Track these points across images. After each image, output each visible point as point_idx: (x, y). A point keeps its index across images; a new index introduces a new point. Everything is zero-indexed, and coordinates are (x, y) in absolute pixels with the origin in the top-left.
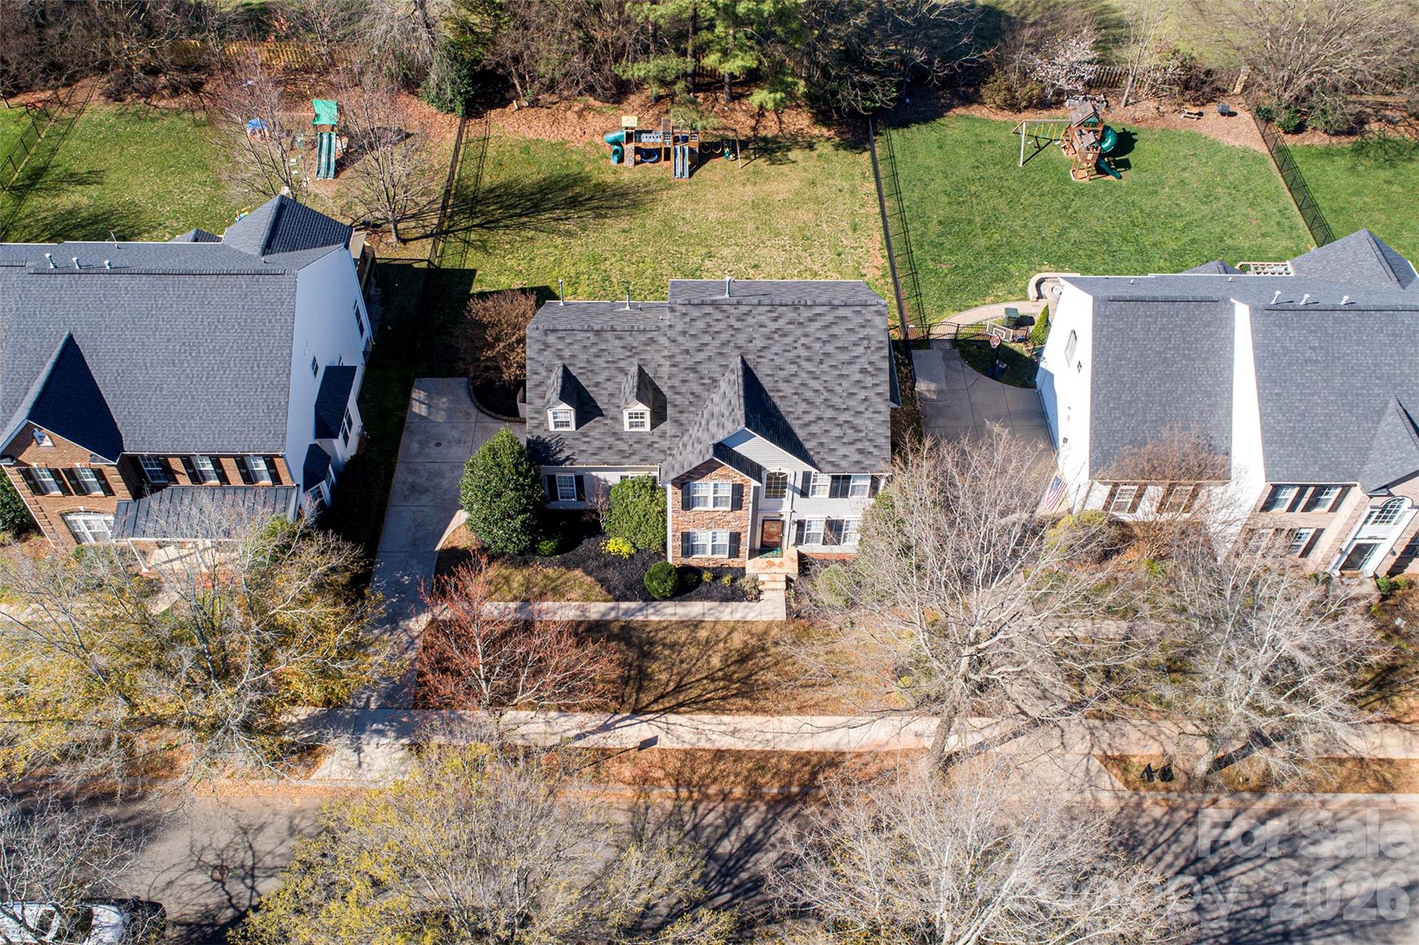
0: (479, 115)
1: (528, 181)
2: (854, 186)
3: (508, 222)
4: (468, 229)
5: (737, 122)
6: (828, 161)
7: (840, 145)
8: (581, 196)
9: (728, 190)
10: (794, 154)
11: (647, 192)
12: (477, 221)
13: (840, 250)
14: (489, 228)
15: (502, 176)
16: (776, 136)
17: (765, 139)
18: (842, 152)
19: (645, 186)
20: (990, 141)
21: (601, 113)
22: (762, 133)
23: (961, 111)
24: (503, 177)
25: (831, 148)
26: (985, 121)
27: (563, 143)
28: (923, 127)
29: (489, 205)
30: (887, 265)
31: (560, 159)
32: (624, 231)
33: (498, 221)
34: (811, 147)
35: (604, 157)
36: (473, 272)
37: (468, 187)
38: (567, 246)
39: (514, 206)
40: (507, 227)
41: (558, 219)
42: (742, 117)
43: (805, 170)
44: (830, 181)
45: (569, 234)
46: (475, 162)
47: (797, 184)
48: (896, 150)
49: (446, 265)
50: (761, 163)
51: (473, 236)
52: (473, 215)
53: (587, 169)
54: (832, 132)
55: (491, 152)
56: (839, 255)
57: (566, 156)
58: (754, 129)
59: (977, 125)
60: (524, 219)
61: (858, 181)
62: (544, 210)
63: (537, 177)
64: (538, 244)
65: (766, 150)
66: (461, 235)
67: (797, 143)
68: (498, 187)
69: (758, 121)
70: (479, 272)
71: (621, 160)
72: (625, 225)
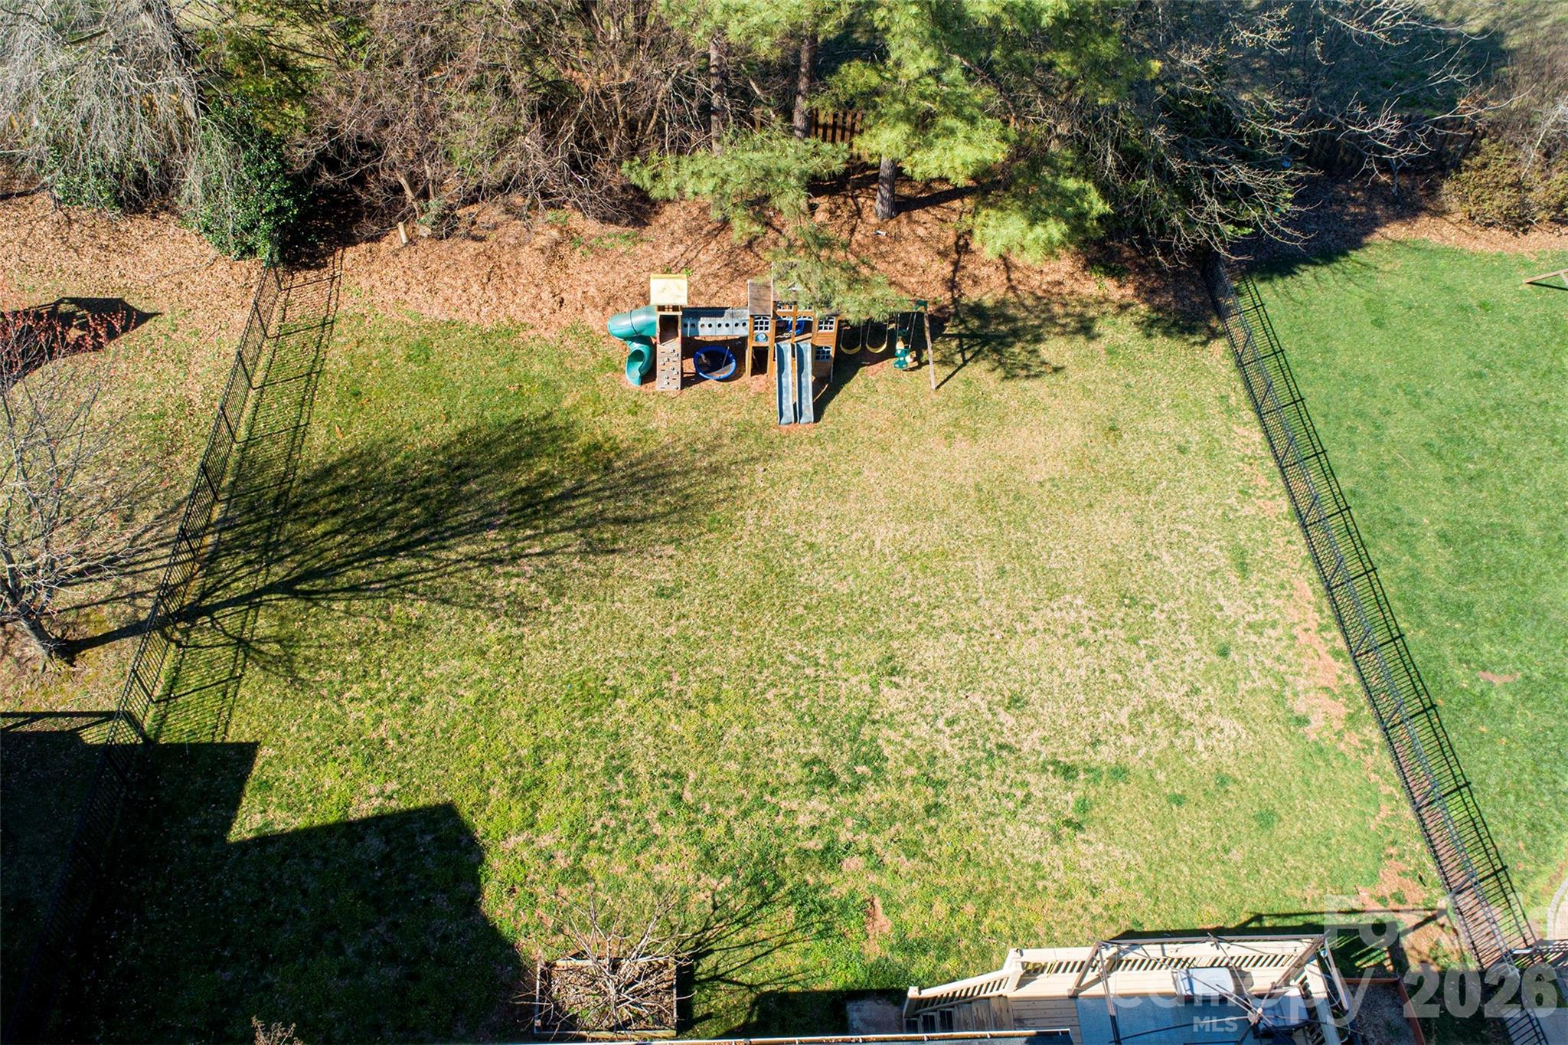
0: (314, 261)
1: (421, 443)
2: (1209, 435)
3: (362, 575)
4: (251, 600)
5: (910, 267)
6: (1133, 365)
7: (1152, 323)
8: (552, 483)
9: (914, 456)
10: (1052, 349)
11: (714, 470)
12: (279, 572)
13: (1222, 635)
14: (307, 596)
15: (358, 429)
16: (1002, 303)
17: (977, 310)
18: (1160, 341)
19: (711, 449)
20: (1483, 305)
21: (598, 252)
22: (972, 295)
23: (1395, 231)
24: (357, 435)
25: (1134, 332)
26: (1456, 255)
27: (512, 330)
28: (1324, 271)
29: (317, 518)
30: (1352, 680)
31: (503, 375)
32: (661, 593)
33: (331, 571)
34: (1086, 328)
35: (608, 365)
36: (247, 752)
37: (269, 463)
38: (511, 647)
39: (376, 523)
40: (355, 589)
41: (490, 561)
42: (919, 256)
43: (1087, 393)
44: (1152, 424)
45: (520, 609)
46: (295, 388)
47: (1074, 434)
48: (1281, 333)
49: (179, 729)
50: (981, 373)
51: (264, 625)
52: (270, 553)
53: (567, 403)
54: (1129, 291)
55: (336, 359)
56: (1224, 653)
57: (518, 367)
58: (952, 284)
59: (1442, 263)
60: (404, 563)
61: (1217, 423)
62: (457, 532)
63: (442, 432)
64: (438, 643)
65: (986, 340)
66: (230, 621)
67: (1052, 319)
68: (345, 462)
69: (956, 265)
70: (265, 753)
71: (649, 375)
72: (663, 574)
